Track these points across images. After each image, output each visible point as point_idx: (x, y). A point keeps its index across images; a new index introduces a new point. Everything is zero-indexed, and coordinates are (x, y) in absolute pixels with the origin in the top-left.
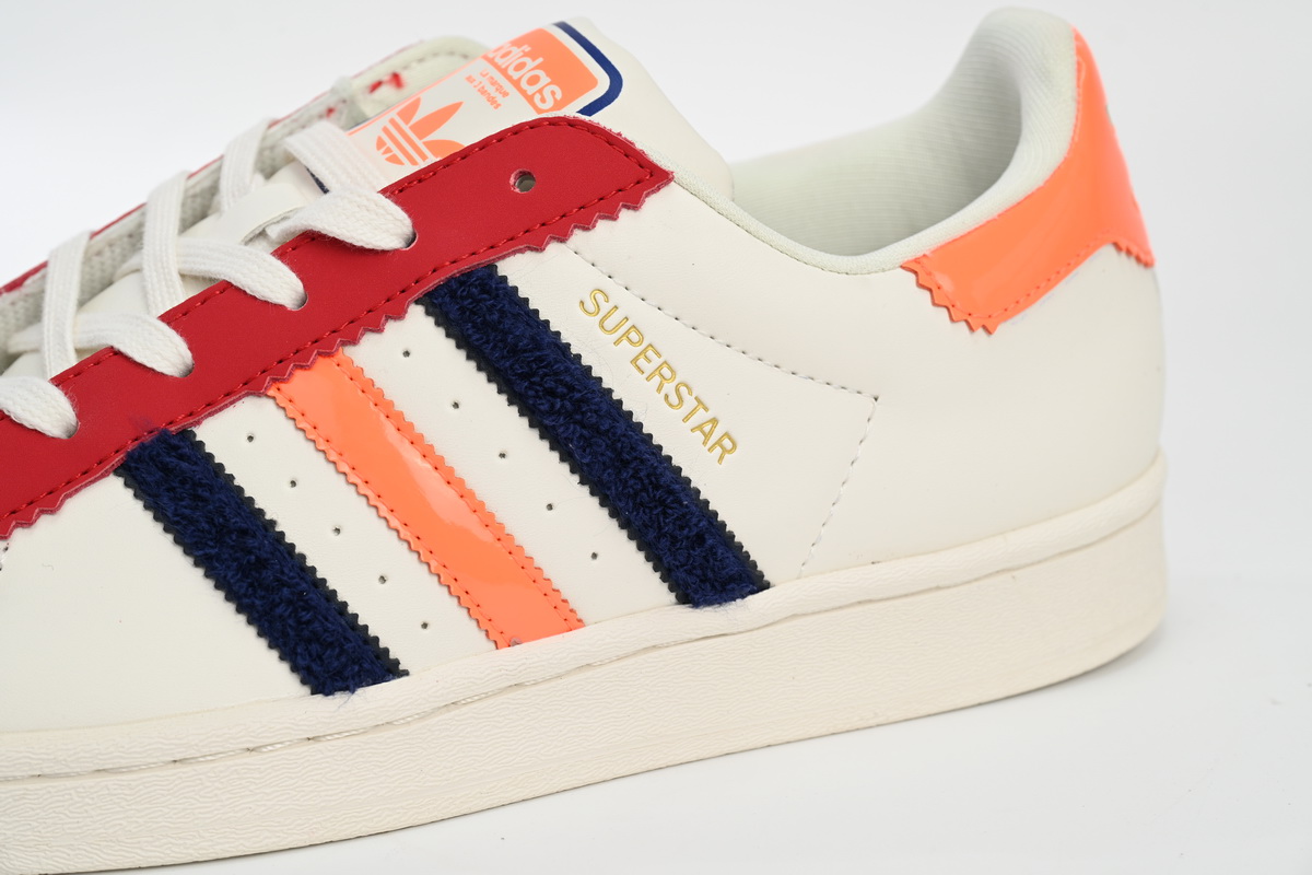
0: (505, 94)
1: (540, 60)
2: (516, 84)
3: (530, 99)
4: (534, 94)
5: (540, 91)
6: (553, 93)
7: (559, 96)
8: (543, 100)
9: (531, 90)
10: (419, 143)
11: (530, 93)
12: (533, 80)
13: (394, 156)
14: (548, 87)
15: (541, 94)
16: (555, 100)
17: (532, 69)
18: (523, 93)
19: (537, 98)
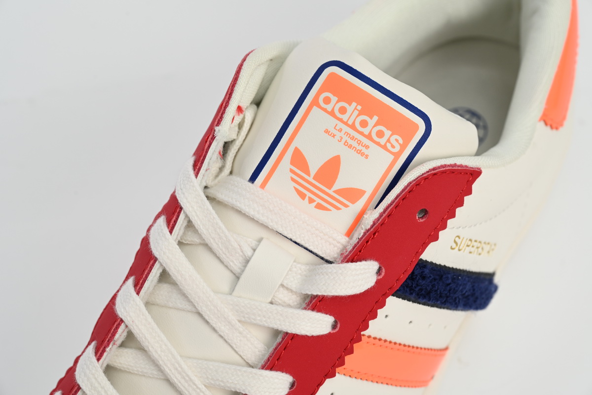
0: (367, 147)
1: (376, 118)
2: (369, 137)
3: (384, 147)
4: (386, 144)
5: (388, 141)
6: (397, 140)
7: (401, 141)
8: (393, 147)
9: (382, 141)
10: (331, 192)
11: (383, 143)
12: (380, 134)
13: (318, 204)
14: (392, 137)
15: (390, 143)
16: (400, 144)
17: (374, 126)
18: (378, 144)
19: (389, 145)
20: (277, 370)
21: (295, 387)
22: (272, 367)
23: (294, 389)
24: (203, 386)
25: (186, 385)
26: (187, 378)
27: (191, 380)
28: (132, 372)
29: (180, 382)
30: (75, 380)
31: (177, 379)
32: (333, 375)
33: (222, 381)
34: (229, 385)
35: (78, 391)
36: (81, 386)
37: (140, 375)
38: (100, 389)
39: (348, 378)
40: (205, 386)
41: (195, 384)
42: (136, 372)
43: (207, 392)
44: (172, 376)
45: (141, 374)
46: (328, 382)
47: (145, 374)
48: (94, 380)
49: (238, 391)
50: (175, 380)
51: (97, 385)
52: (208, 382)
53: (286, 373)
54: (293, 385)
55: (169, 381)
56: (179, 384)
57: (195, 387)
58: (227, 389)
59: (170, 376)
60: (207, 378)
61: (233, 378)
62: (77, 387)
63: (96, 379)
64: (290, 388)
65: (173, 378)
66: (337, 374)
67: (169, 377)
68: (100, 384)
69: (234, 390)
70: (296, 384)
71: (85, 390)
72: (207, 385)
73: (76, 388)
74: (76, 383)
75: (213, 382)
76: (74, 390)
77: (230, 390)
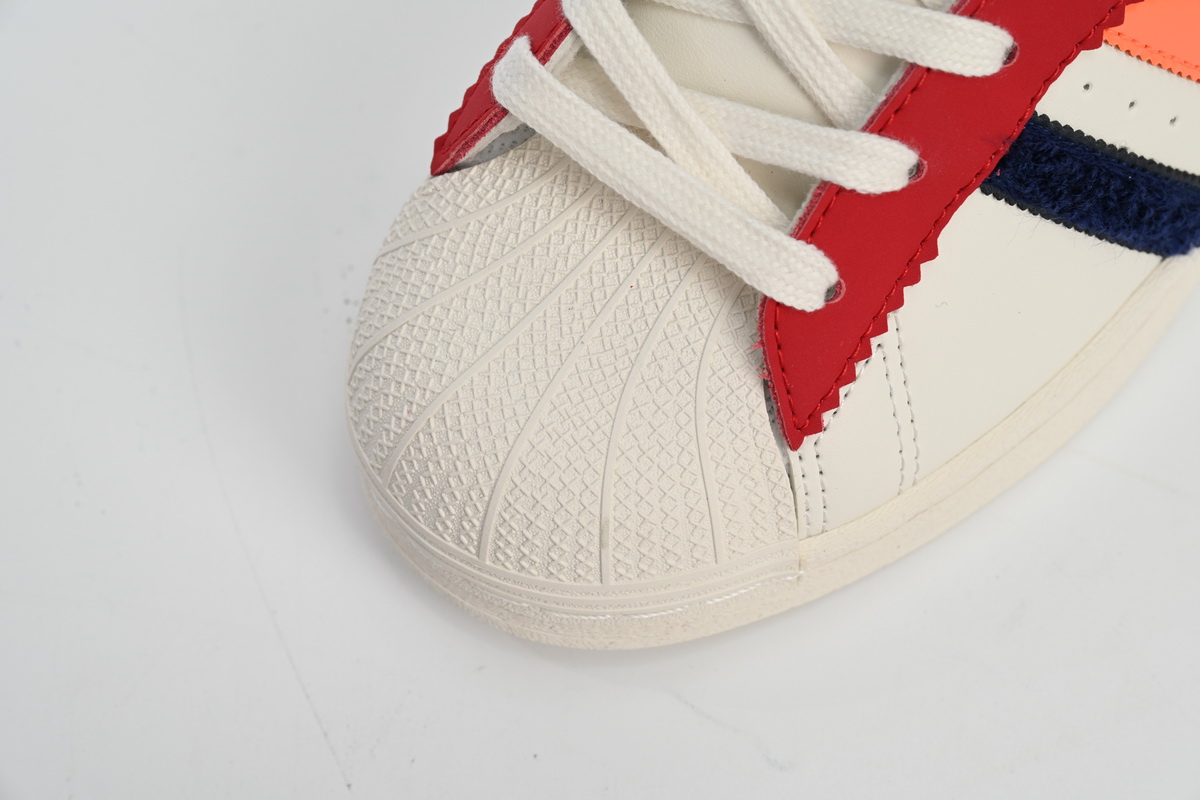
20: (983, 18)
21: (1015, 60)
22: (976, 10)
23: (1011, 64)
24: (825, 44)
25: (789, 38)
26: (793, 24)
27: (801, 28)
28: (677, 7)
29: (777, 32)
30: (561, 11)
31: (771, 23)
32: (1096, 44)
33: (866, 34)
34: (880, 43)
35: (566, 34)
36: (573, 24)
37: (691, 14)
38: (612, 33)
39: (1123, 55)
40: (829, 43)
41: (809, 38)
42: (684, 8)
43: (832, 56)
44: (761, 17)
45: (694, 11)
46: (1084, 57)
47: (704, 13)
48: (600, 14)
49: (899, 56)
50: (768, 26)
51: (605, 23)
52: (835, 33)
53: (1002, 27)
54: (1010, 56)
55: (754, 27)
56: (775, 36)
57: (808, 43)
58: (875, 50)
59: (758, 17)
60: (836, 25)
61: (890, 28)
62: (565, 25)
63: (604, 10)
64: (1005, 63)
65: (763, 22)
66: (1103, 44)
67: (754, 18)
68: (613, 23)
69: (889, 54)
70: (1018, 54)
71: (580, 33)
72: (833, 41)
73: (562, 28)
74: (563, 17)
75: (845, 35)
76: (558, 33)
77: (880, 52)
